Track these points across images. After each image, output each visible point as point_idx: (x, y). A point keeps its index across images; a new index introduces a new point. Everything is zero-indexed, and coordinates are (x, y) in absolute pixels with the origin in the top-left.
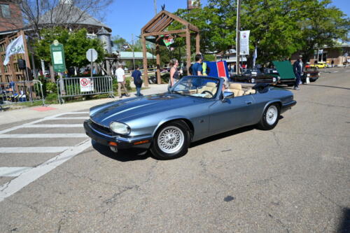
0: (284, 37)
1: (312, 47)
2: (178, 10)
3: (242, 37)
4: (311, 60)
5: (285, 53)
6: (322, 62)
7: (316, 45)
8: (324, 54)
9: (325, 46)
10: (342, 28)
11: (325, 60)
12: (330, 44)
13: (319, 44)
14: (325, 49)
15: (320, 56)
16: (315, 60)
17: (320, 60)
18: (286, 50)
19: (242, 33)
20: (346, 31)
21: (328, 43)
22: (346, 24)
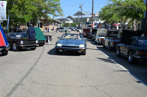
8: (41, 24)
10: (53, 8)
12: (46, 17)
14: (41, 20)
15: (38, 24)
20: (55, 10)
21: (44, 16)
22: (54, 6)
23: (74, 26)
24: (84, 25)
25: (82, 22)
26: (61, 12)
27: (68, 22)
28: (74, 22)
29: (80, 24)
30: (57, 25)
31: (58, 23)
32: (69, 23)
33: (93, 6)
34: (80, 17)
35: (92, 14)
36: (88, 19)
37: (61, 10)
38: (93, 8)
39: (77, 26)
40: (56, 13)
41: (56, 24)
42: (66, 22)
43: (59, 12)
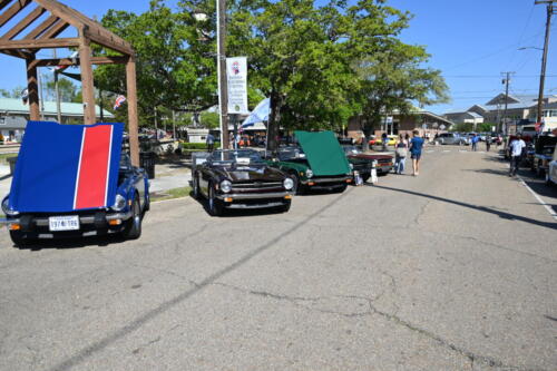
0: (326, 83)
1: (377, 110)
2: (110, 12)
3: (230, 72)
4: (377, 132)
5: (335, 117)
6: (392, 136)
7: (383, 109)
8: (395, 124)
9: (396, 111)
10: (421, 84)
11: (395, 133)
12: (404, 107)
13: (387, 108)
14: (395, 117)
15: (389, 126)
16: (382, 132)
17: (389, 133)
18: (337, 113)
19: (230, 61)
20: (425, 89)
21: (399, 106)
22: (426, 77)
23: (485, 130)
24: (514, 127)
25: (508, 120)
26: (443, 93)
27: (470, 121)
28: (485, 119)
29: (501, 125)
30: (438, 128)
31: (440, 122)
32: (472, 124)
33: (543, 70)
34: (503, 107)
35: (540, 99)
36: (526, 113)
37: (443, 86)
38: (542, 78)
39: (494, 129)
40: (430, 95)
41: (436, 124)
42: (466, 121)
43: (437, 93)
